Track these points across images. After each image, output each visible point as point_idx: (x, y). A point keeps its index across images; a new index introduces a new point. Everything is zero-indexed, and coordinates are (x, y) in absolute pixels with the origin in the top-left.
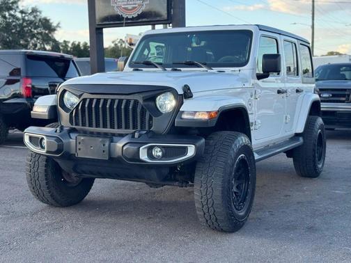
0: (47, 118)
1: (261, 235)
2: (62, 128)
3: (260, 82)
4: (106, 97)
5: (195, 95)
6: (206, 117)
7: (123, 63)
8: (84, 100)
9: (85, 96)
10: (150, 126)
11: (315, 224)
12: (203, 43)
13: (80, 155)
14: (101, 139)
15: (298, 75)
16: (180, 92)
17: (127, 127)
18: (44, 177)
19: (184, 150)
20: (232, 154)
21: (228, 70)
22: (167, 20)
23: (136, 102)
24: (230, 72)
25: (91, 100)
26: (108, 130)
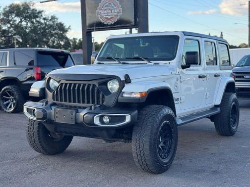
0: (38, 96)
1: (178, 176)
2: (47, 103)
3: (184, 71)
4: (75, 82)
5: (132, 81)
6: (138, 96)
7: (94, 58)
8: (62, 84)
9: (62, 81)
10: (103, 102)
11: (218, 169)
12: (147, 44)
13: (58, 121)
14: (70, 111)
15: (216, 64)
16: (123, 79)
17: (88, 102)
18: (37, 135)
19: (124, 118)
20: (158, 120)
21: (162, 63)
22: (135, 25)
23: (94, 86)
24: (163, 64)
25: (66, 84)
26: (76, 104)
